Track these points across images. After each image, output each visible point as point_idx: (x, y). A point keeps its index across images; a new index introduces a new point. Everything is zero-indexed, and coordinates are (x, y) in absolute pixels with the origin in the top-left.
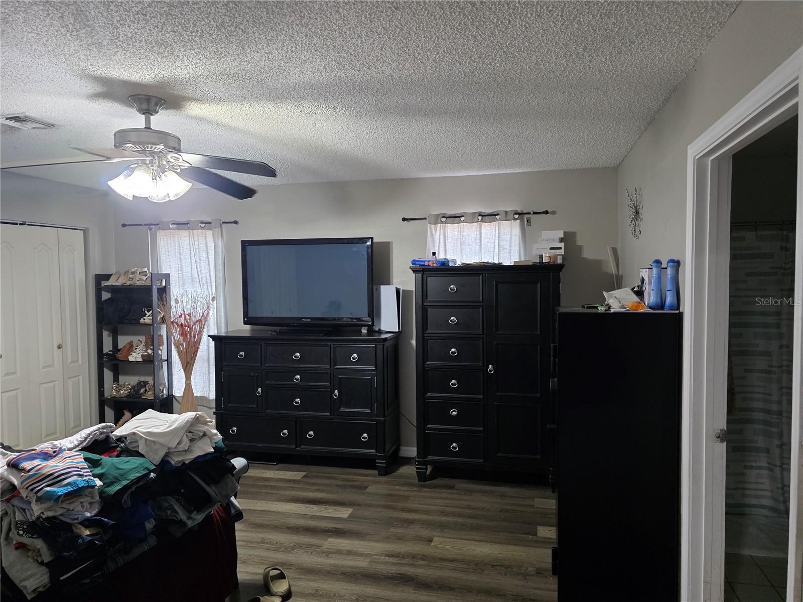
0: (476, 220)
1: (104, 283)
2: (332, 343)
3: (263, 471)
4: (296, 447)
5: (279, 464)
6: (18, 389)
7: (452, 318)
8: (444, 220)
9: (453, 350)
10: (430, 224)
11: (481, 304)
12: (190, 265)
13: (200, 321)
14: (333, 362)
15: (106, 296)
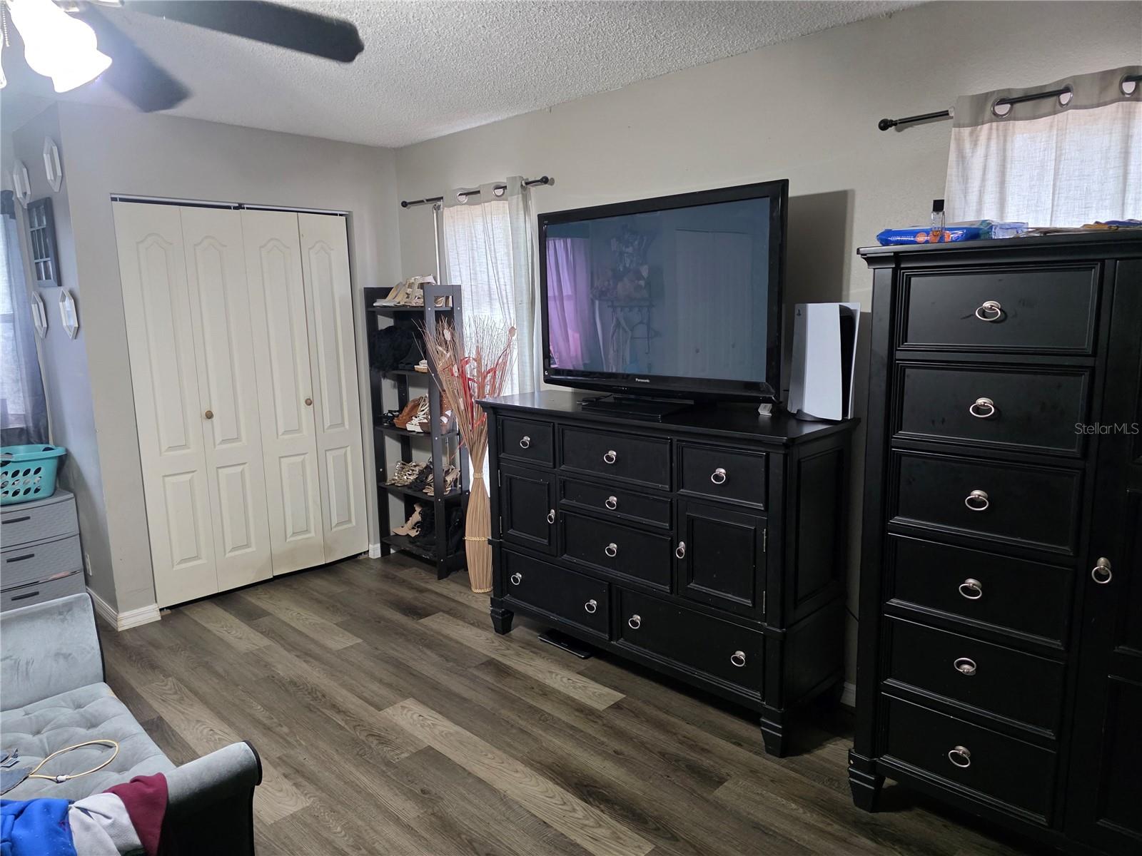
0: (1113, 92)
1: (379, 303)
2: (675, 439)
3: (554, 668)
4: (611, 639)
5: (592, 658)
6: (245, 464)
7: (980, 401)
8: (1003, 109)
9: (976, 493)
10: (959, 126)
11: (1089, 362)
12: (486, 270)
13: (494, 370)
14: (677, 480)
15: (384, 323)
